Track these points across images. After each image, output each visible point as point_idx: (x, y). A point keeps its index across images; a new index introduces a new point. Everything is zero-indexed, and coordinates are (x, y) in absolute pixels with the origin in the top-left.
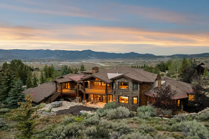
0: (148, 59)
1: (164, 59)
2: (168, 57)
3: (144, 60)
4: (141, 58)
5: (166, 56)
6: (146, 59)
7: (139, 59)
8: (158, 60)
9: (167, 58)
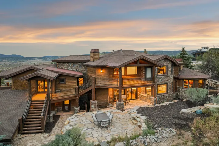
0: (16, 61)
1: (35, 60)
2: (39, 58)
3: (10, 62)
4: (6, 60)
5: (37, 58)
6: (13, 61)
7: (4, 61)
8: (28, 62)
9: (38, 60)
